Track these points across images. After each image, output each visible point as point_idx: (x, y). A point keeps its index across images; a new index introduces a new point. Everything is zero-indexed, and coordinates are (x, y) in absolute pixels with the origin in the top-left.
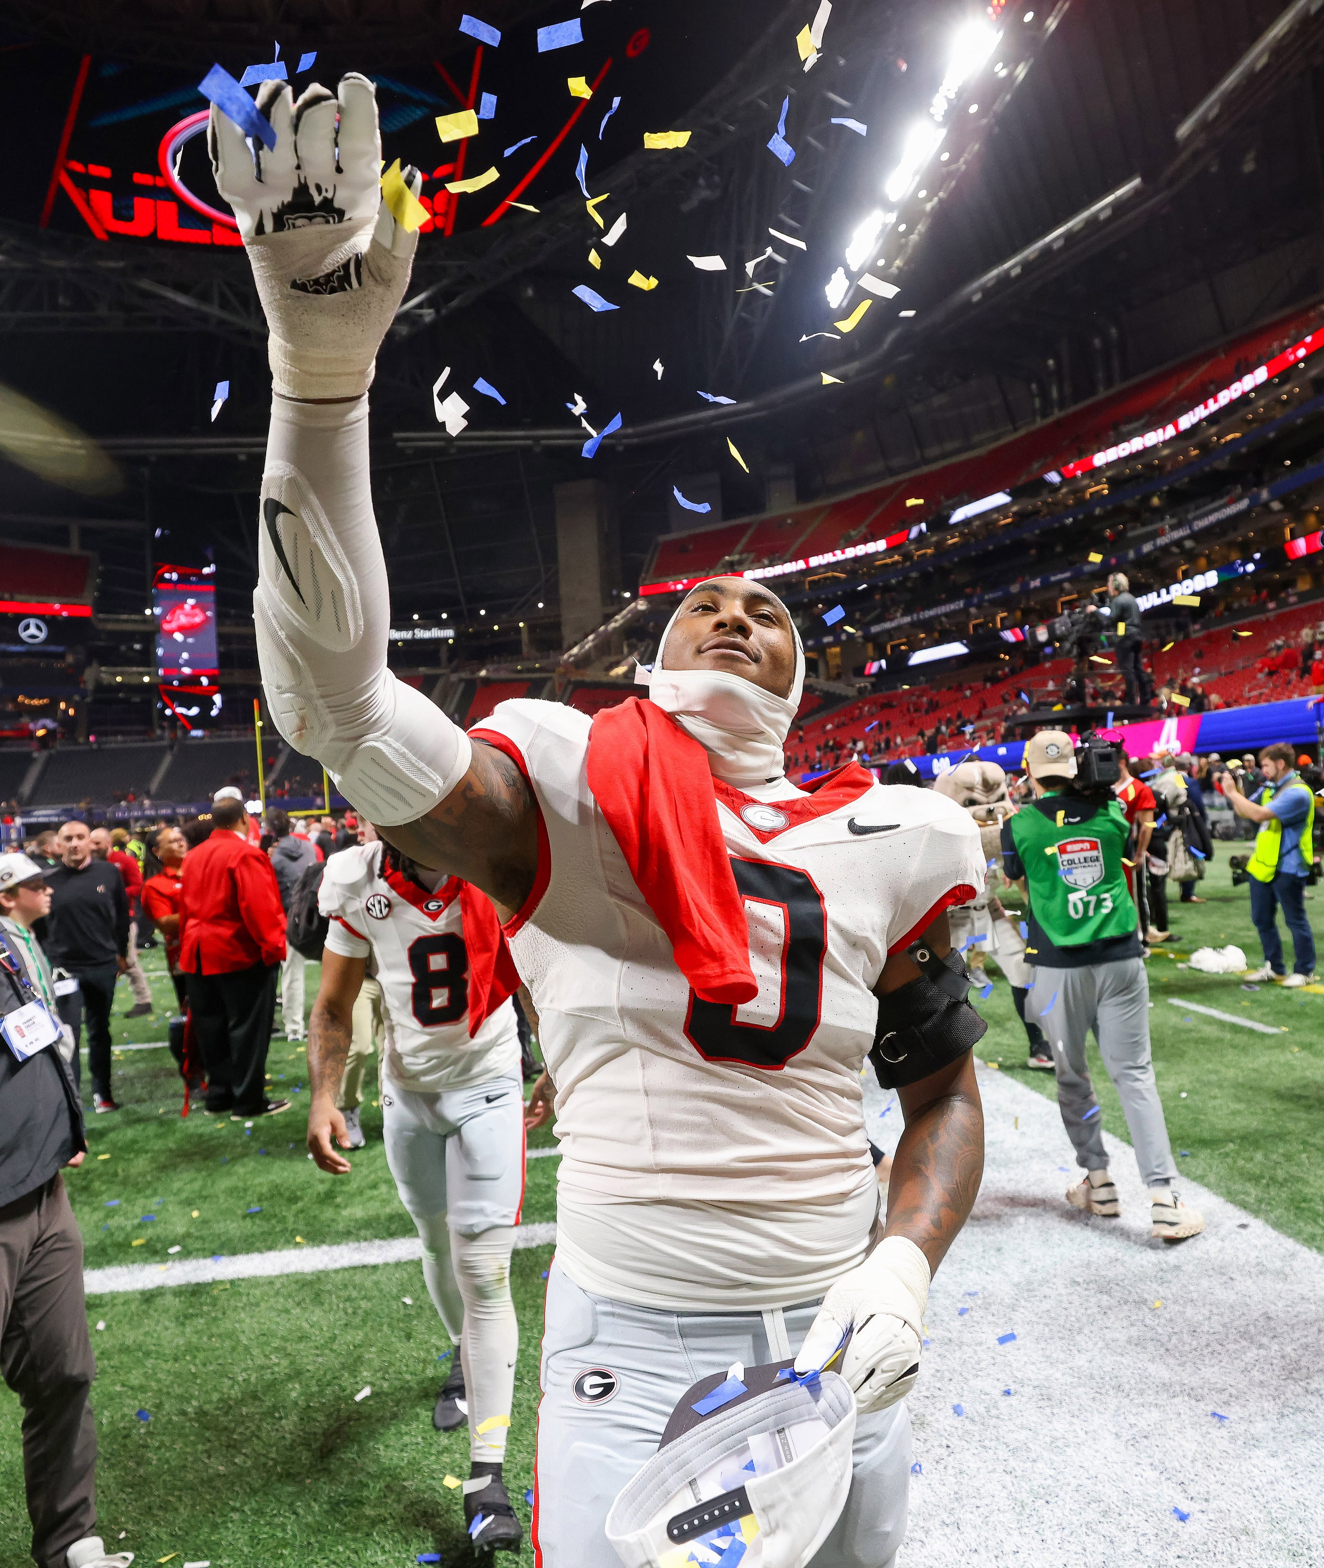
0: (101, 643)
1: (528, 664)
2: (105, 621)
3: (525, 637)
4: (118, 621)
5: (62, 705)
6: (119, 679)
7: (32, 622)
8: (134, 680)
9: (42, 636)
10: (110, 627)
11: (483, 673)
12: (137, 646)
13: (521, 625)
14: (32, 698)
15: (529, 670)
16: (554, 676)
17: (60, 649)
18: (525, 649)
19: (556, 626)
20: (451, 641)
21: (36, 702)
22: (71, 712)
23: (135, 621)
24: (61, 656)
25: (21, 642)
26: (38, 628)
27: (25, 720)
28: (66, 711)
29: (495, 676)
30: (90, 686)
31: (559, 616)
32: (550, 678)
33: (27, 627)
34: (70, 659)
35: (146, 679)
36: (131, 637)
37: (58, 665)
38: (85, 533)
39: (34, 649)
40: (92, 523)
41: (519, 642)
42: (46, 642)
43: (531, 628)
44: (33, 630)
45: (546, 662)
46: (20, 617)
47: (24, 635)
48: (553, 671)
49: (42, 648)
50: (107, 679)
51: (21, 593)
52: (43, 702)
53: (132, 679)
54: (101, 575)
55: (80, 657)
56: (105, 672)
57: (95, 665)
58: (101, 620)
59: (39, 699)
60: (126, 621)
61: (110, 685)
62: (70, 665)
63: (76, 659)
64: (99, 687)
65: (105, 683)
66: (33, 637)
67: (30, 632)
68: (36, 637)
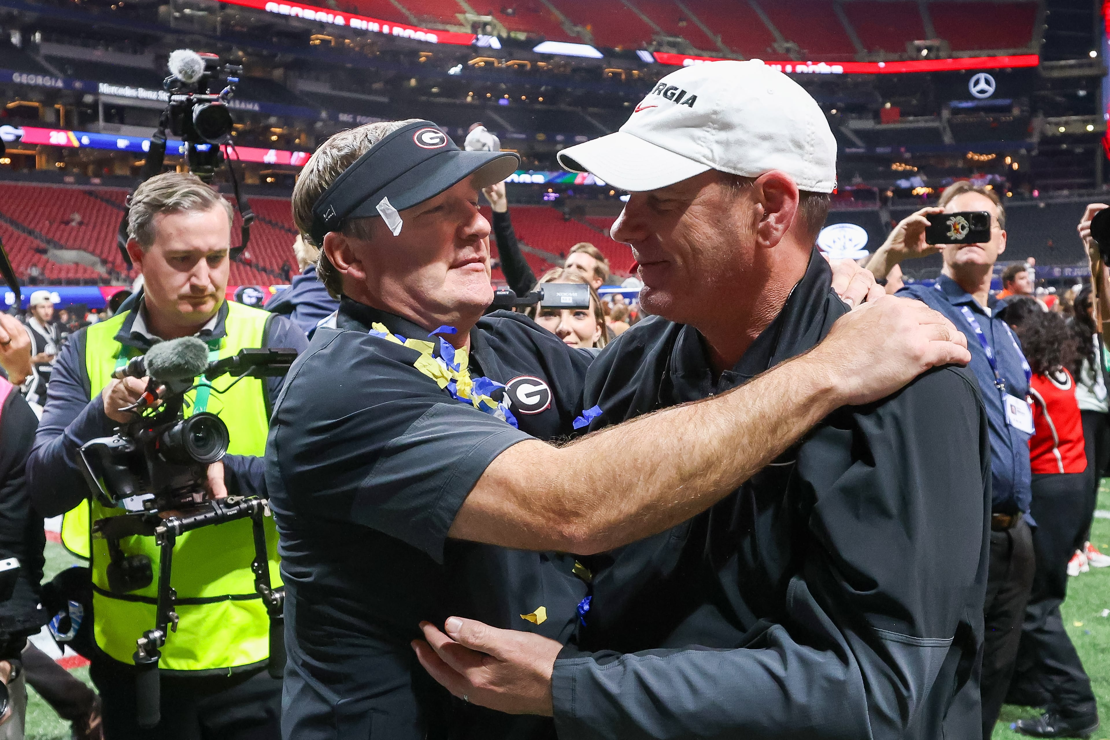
0: (1045, 93)
2: (1051, 68)
4: (1062, 67)
5: (1008, 160)
6: (1062, 129)
7: (982, 76)
9: (991, 90)
10: (1056, 74)
12: (1082, 93)
14: (981, 154)
17: (1007, 102)
21: (984, 158)
22: (1015, 166)
23: (1080, 66)
24: (1006, 110)
25: (972, 98)
26: (987, 82)
27: (974, 176)
28: (1011, 165)
30: (1035, 139)
33: (977, 83)
34: (1016, 112)
35: (1090, 128)
36: (1076, 82)
37: (1005, 118)
39: (983, 104)
42: (994, 96)
44: (982, 85)
46: (972, 72)
47: (974, 91)
49: (990, 103)
50: (1050, 131)
51: (972, 49)
52: (990, 157)
53: (1076, 129)
54: (1049, 20)
55: (1025, 108)
56: (1049, 123)
57: (1041, 116)
58: (1046, 68)
59: (987, 154)
60: (1073, 67)
61: (1054, 136)
62: (1016, 118)
63: (1023, 111)
64: (1045, 139)
65: (1050, 134)
66: (982, 92)
67: (979, 87)
68: (986, 91)
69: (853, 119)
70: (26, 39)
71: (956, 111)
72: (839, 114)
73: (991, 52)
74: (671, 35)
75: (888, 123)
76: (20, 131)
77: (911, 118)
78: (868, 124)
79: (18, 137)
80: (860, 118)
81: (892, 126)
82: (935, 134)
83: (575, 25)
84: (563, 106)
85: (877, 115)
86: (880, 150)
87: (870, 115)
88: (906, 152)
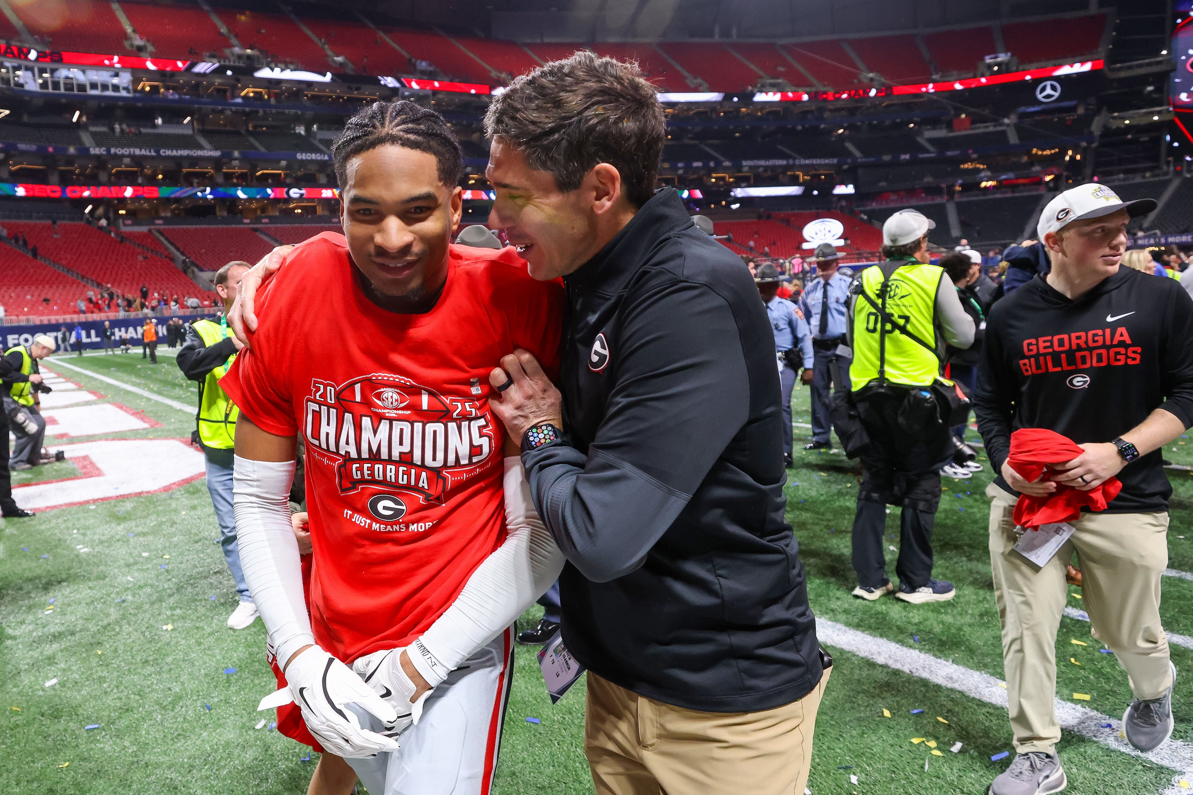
0: (1112, 91)
2: (1119, 69)
4: (1130, 68)
5: (1070, 152)
6: (1127, 122)
7: (1048, 83)
8: (1144, 121)
9: (1056, 95)
10: (1121, 75)
12: (1150, 89)
14: (1043, 150)
17: (1073, 103)
21: (1047, 152)
22: (1078, 157)
23: (1150, 65)
24: (1073, 109)
25: (1038, 103)
26: (1053, 88)
27: (1037, 168)
28: (1073, 158)
30: (1097, 133)
33: (1043, 89)
34: (1081, 111)
36: (1144, 80)
37: (1069, 117)
39: (1049, 107)
42: (1058, 100)
44: (1049, 91)
46: (1039, 81)
47: (1040, 97)
49: (1056, 105)
50: (1115, 125)
51: (1039, 60)
52: (1052, 151)
53: (1141, 121)
54: (1117, 28)
55: (1091, 107)
56: (1114, 118)
57: (1104, 112)
58: (1113, 70)
59: (1050, 149)
60: (1140, 66)
61: (1118, 128)
62: (1080, 117)
63: (1087, 110)
64: (1107, 132)
65: (1114, 127)
66: (1049, 96)
67: (1045, 93)
68: (1051, 96)
69: (927, 130)
70: (308, 130)
71: (1022, 116)
72: (917, 127)
73: (1056, 62)
74: (772, 78)
75: (960, 130)
76: (303, 191)
77: (981, 125)
78: (941, 133)
79: (302, 195)
80: (934, 128)
81: (964, 133)
82: (1002, 136)
83: (696, 78)
84: (686, 141)
85: (950, 126)
86: (949, 153)
87: (945, 125)
88: (973, 153)
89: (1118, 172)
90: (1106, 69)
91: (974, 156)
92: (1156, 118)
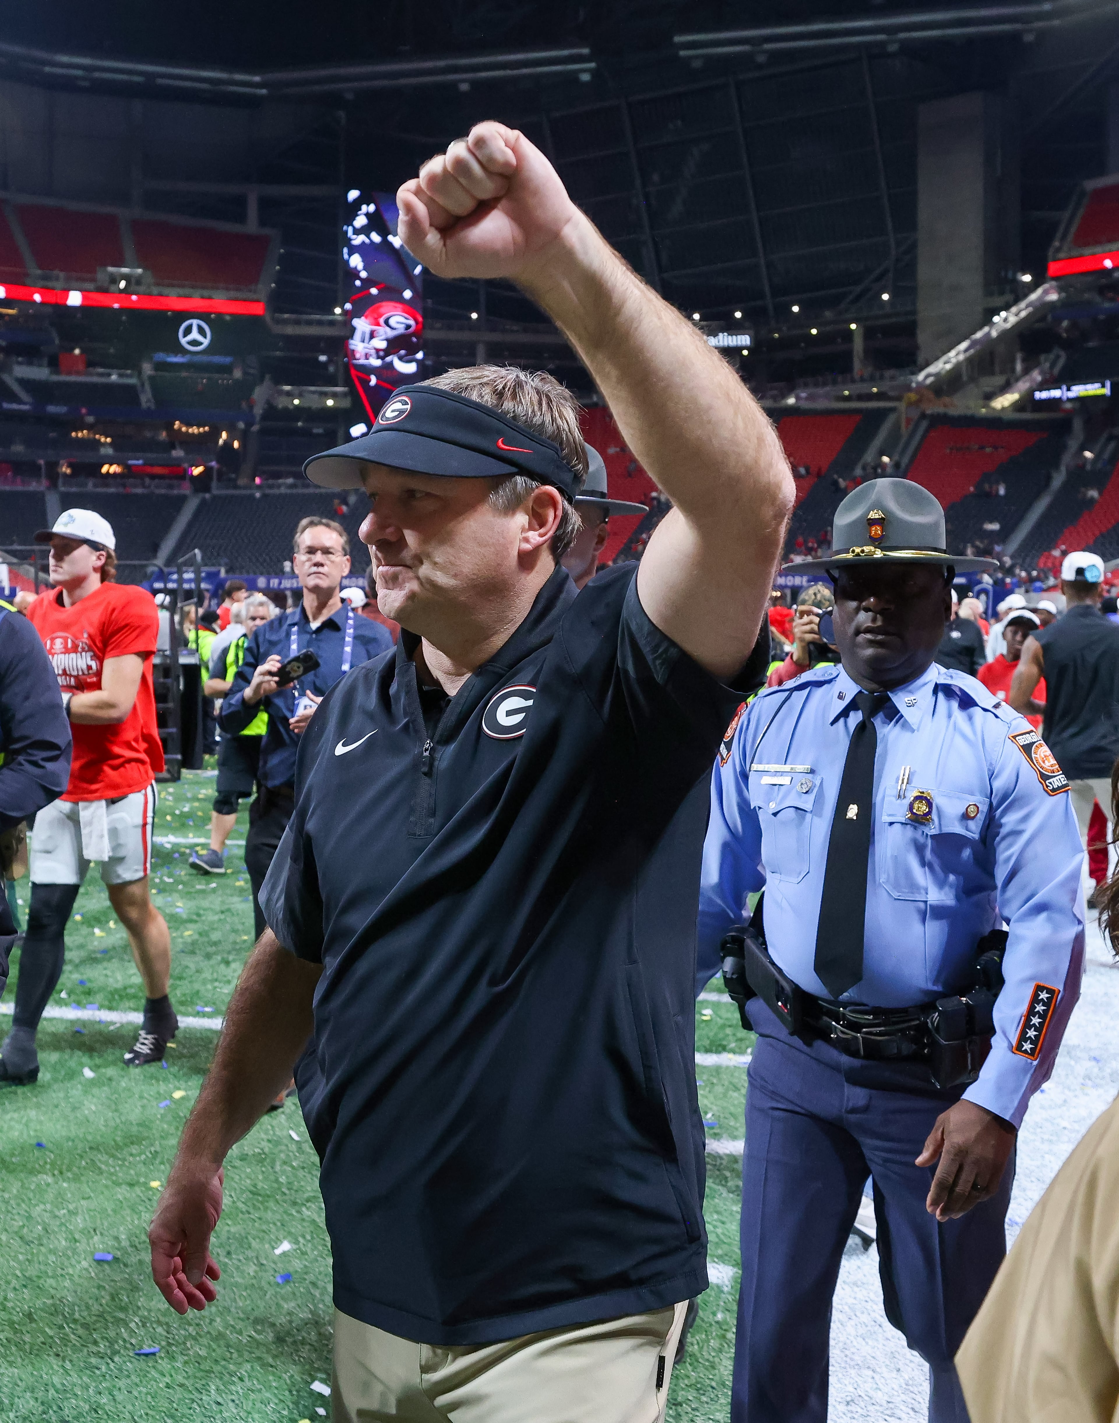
0: (278, 353)
1: (861, 388)
2: (287, 322)
3: (858, 345)
4: (300, 323)
5: (225, 436)
6: (297, 402)
7: (195, 322)
8: (315, 404)
9: (206, 342)
10: (290, 330)
11: (791, 401)
12: (322, 358)
13: (853, 326)
14: (189, 425)
15: (860, 398)
16: (902, 406)
17: (227, 360)
18: (857, 365)
19: (910, 329)
20: (745, 352)
21: (194, 430)
22: (235, 444)
23: (321, 324)
24: (228, 370)
25: (181, 350)
26: (201, 331)
27: (178, 453)
28: (230, 443)
29: (805, 405)
30: (259, 411)
31: (914, 312)
32: (893, 410)
33: (188, 331)
34: (238, 373)
36: (316, 344)
37: (223, 380)
38: (264, 203)
39: (197, 359)
40: (274, 190)
41: (848, 355)
42: (210, 350)
43: (869, 333)
44: (195, 335)
45: (886, 386)
46: (180, 317)
47: (184, 341)
48: (899, 399)
49: (205, 359)
50: (280, 402)
51: (181, 286)
52: (201, 430)
53: (313, 402)
54: (282, 260)
55: (252, 371)
56: (281, 393)
57: (267, 382)
58: (278, 322)
59: (199, 426)
60: (309, 323)
61: (286, 409)
62: (237, 382)
63: (245, 373)
64: (271, 412)
65: (280, 406)
66: (195, 343)
67: (190, 337)
68: (199, 343)
69: (18, 364)
71: (161, 367)
73: (206, 293)
75: (65, 373)
77: (101, 370)
78: (40, 373)
80: (30, 363)
81: (73, 378)
82: (130, 393)
85: (57, 363)
86: (51, 409)
87: (45, 361)
88: (89, 414)
89: (288, 475)
90: (268, 318)
91: (90, 419)
92: (330, 403)
